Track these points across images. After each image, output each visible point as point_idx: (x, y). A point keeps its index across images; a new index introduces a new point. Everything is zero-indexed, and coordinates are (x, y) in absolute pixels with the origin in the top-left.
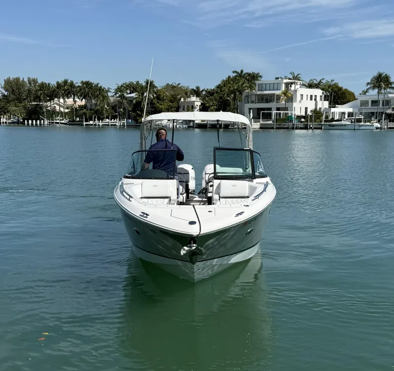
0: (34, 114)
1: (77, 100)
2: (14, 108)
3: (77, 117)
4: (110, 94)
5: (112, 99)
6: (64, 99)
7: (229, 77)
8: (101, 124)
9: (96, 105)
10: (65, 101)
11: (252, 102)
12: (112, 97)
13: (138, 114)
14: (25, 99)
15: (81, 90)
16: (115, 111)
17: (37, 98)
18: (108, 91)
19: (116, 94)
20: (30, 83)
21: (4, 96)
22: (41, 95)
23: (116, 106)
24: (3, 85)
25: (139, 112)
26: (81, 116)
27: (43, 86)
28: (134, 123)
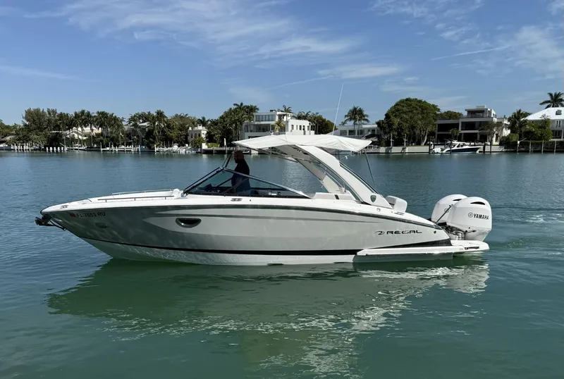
0: (55, 141)
1: (94, 128)
2: (36, 136)
3: (94, 144)
4: (124, 123)
5: (126, 128)
6: (82, 128)
7: (231, 109)
8: (117, 150)
9: (111, 133)
10: (83, 130)
11: (251, 131)
12: (126, 126)
13: (150, 141)
14: (46, 128)
15: (97, 119)
16: (130, 138)
17: (57, 127)
18: (122, 120)
19: (130, 123)
20: (50, 114)
21: (25, 125)
22: (60, 123)
23: (130, 134)
24: (24, 116)
25: (151, 139)
26: (98, 143)
27: (62, 116)
28: (147, 149)
